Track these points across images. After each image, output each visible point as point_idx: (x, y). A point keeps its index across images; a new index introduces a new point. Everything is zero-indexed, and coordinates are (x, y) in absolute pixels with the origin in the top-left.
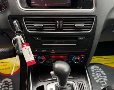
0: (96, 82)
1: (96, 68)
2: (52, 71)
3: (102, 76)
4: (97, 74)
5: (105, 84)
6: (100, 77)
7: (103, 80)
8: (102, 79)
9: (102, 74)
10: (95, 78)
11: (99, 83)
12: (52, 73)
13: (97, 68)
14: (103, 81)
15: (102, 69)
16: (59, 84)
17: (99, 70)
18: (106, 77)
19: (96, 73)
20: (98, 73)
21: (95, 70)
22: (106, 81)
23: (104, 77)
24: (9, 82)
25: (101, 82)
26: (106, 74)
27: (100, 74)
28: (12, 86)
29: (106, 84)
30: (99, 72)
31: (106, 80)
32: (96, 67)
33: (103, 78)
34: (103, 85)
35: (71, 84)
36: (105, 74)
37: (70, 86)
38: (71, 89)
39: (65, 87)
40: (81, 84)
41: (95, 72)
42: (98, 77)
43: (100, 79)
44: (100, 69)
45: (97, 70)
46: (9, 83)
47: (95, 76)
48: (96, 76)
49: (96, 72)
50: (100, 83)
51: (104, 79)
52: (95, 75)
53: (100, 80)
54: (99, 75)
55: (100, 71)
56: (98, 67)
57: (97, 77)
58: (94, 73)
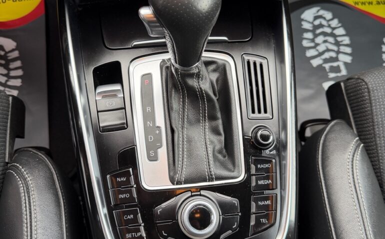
0: (311, 64)
1: (321, 17)
2: (146, 4)
3: (335, 48)
4: (320, 39)
5: (339, 75)
6: (328, 50)
7: (336, 59)
8: (333, 55)
9: (339, 39)
10: (310, 53)
11: (320, 67)
12: (146, 12)
13: (324, 18)
14: (335, 64)
15: (340, 22)
16: (173, 61)
17: (329, 26)
18: (348, 50)
19: (316, 36)
20: (325, 34)
21: (317, 22)
22: (346, 64)
23: (342, 49)
24: (7, 49)
25: (327, 66)
26: (351, 40)
27: (331, 39)
28: (18, 63)
29: (344, 72)
30: (328, 30)
31: (348, 59)
32: (322, 12)
33: (338, 52)
34: (332, 75)
35: (220, 62)
36: (346, 40)
37: (214, 71)
38: (217, 81)
39: (196, 71)
40: (255, 64)
41: (313, 31)
42: (321, 48)
43: (327, 55)
44: (335, 23)
45: (324, 23)
46: (6, 53)
47: (312, 45)
48: (317, 45)
49: (318, 31)
50: (324, 68)
51: (341, 57)
52: (313, 40)
53: (326, 61)
54: (325, 41)
55: (334, 29)
56: (328, 15)
57: (318, 48)
58: (309, 35)
